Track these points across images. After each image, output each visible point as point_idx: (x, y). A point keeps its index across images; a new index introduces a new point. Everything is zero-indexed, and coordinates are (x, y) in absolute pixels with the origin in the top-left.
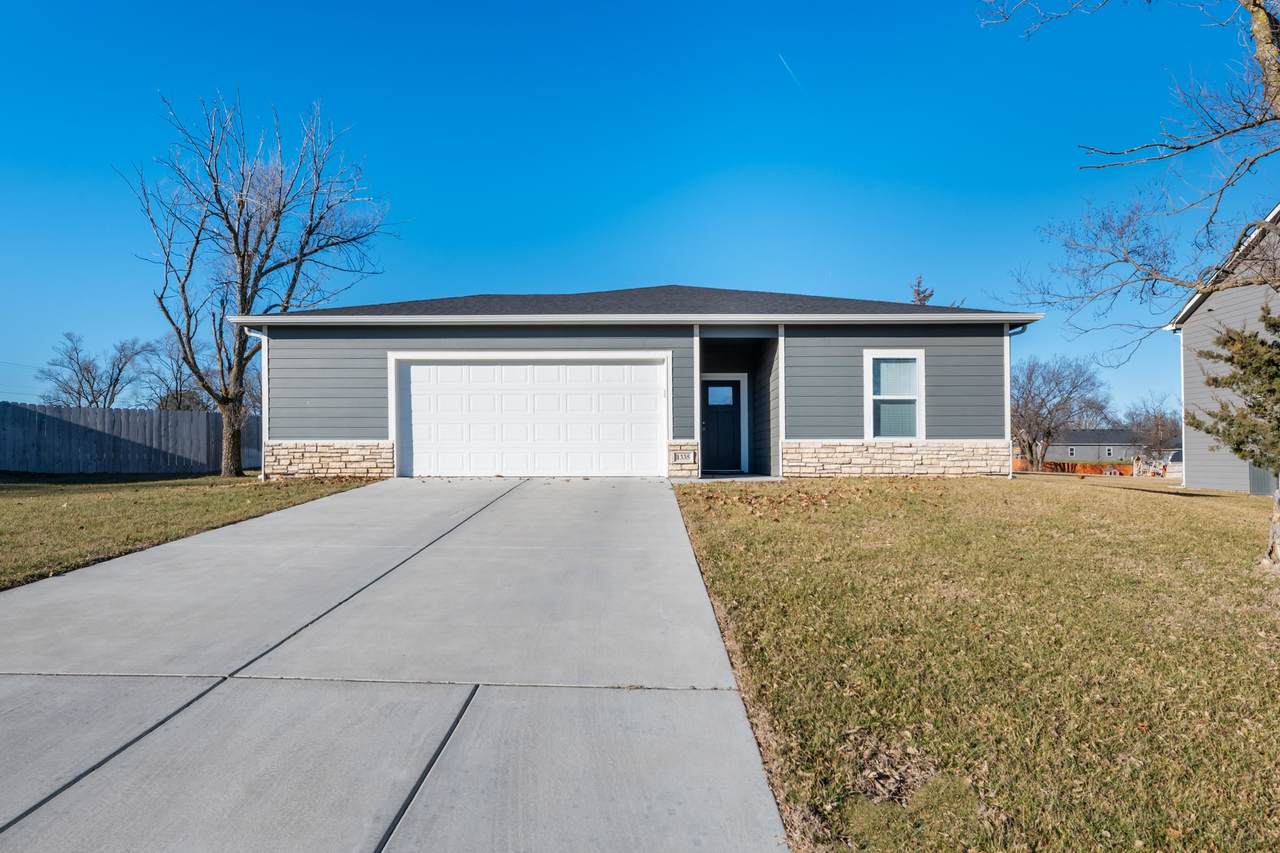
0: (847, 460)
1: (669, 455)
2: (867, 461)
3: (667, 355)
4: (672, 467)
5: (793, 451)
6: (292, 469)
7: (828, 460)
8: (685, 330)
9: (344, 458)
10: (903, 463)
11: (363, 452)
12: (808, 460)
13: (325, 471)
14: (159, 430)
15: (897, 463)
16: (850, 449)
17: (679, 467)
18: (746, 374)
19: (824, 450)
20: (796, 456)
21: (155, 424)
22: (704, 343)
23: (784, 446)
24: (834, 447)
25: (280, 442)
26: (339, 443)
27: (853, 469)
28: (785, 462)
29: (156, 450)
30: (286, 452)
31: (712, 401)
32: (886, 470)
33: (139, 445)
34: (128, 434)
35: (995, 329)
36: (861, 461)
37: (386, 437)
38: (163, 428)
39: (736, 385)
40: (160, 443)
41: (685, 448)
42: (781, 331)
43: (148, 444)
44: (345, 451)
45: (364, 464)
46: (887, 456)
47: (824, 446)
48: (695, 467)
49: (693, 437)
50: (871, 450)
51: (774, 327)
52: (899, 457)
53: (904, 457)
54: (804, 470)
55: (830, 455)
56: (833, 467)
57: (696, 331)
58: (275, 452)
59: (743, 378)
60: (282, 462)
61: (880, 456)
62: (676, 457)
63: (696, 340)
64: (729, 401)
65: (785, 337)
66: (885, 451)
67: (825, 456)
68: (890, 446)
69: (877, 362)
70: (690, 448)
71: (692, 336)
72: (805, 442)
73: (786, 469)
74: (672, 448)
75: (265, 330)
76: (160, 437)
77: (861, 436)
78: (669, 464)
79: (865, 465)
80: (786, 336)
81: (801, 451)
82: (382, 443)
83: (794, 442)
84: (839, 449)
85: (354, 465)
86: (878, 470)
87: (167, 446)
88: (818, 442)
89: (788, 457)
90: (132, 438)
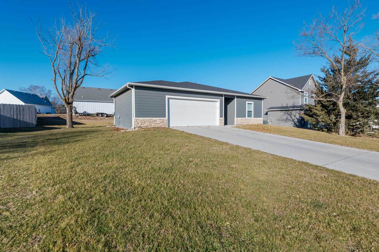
0: (244, 122)
1: (219, 121)
3: (219, 100)
4: (220, 123)
6: (142, 126)
7: (242, 122)
8: (221, 95)
9: (156, 122)
11: (160, 121)
12: (239, 122)
13: (150, 126)
14: (17, 112)
16: (245, 120)
19: (241, 120)
21: (15, 109)
22: (225, 98)
25: (138, 118)
26: (154, 119)
29: (16, 119)
30: (140, 121)
33: (9, 117)
34: (4, 113)
35: (261, 99)
36: (246, 122)
37: (165, 117)
38: (18, 111)
40: (17, 117)
42: (236, 97)
43: (12, 117)
44: (156, 121)
45: (160, 124)
48: (223, 123)
49: (223, 117)
51: (234, 96)
52: (251, 121)
54: (238, 124)
58: (137, 121)
60: (139, 124)
61: (248, 121)
68: (250, 119)
70: (223, 119)
71: (223, 97)
72: (239, 118)
73: (236, 123)
74: (220, 119)
75: (134, 87)
76: (17, 114)
77: (246, 117)
80: (236, 98)
81: (238, 120)
82: (165, 118)
83: (237, 118)
84: (243, 120)
85: (158, 124)
86: (248, 123)
87: (20, 118)
88: (241, 118)
89: (236, 121)
90: (5, 115)
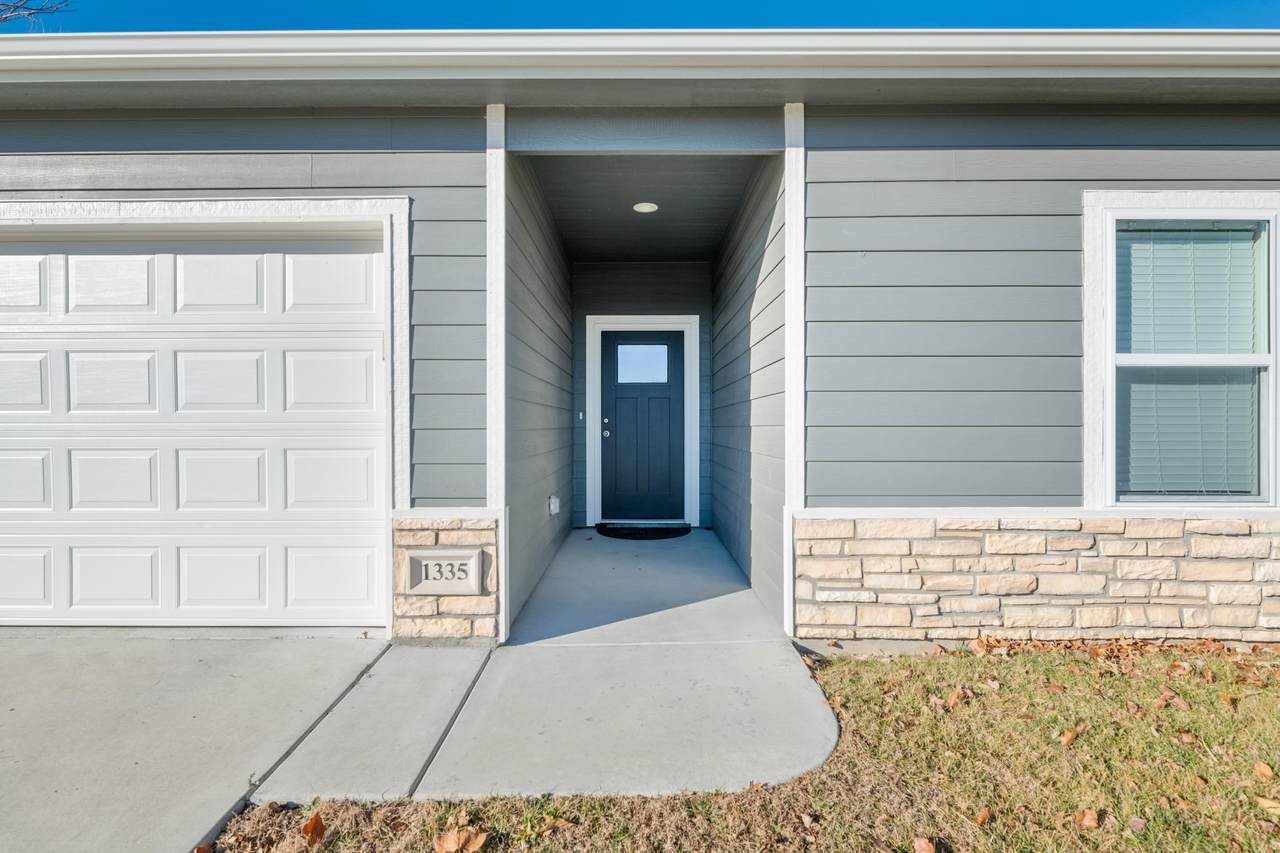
0: (1024, 580)
1: (396, 565)
2: (1095, 584)
3: (387, 212)
4: (404, 607)
5: (833, 548)
7: (955, 581)
10: (1215, 593)
12: (884, 582)
15: (1196, 590)
16: (1036, 542)
17: (428, 607)
18: (696, 318)
19: (939, 548)
20: (838, 568)
23: (801, 533)
24: (978, 534)
27: (1042, 612)
28: (803, 590)
31: (625, 376)
32: (1159, 616)
36: (1069, 584)
39: (674, 341)
41: (453, 537)
46: (1165, 567)
47: (941, 534)
48: (487, 605)
49: (480, 500)
50: (1108, 547)
51: (770, 113)
52: (1206, 570)
53: (1224, 570)
54: (868, 616)
55: (963, 564)
56: (972, 604)
57: (495, 116)
59: (689, 325)
61: (1138, 568)
62: (417, 572)
63: (495, 161)
64: (662, 376)
65: (807, 148)
66: (1155, 548)
67: (944, 565)
68: (1175, 531)
69: (1130, 231)
70: (470, 538)
71: (481, 146)
72: (875, 518)
73: (806, 614)
74: (408, 540)
77: (1072, 495)
78: (396, 595)
79: (1083, 600)
81: (860, 548)
83: (836, 516)
86: (1129, 616)
88: (923, 520)
89: (814, 569)
